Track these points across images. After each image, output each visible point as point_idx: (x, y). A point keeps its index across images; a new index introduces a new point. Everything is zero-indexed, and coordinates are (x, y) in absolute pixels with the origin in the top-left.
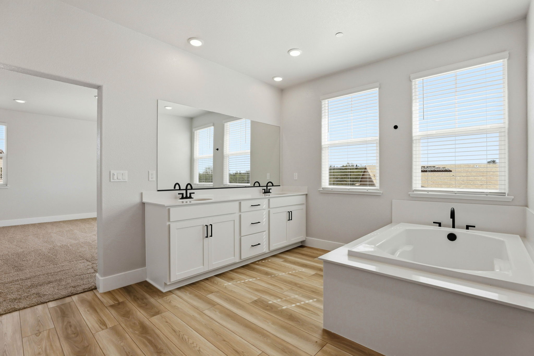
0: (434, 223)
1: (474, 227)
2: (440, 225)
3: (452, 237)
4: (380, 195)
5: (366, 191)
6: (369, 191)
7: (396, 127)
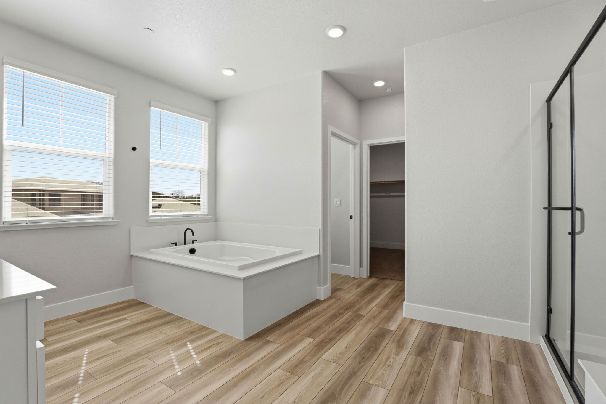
0: (172, 244)
1: (196, 240)
2: (176, 244)
3: (192, 251)
4: (116, 225)
5: (93, 221)
6: (98, 221)
7: (134, 149)
